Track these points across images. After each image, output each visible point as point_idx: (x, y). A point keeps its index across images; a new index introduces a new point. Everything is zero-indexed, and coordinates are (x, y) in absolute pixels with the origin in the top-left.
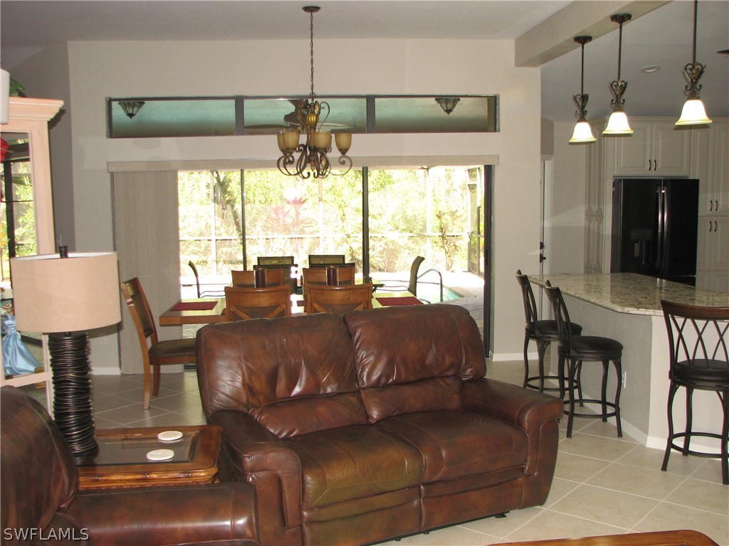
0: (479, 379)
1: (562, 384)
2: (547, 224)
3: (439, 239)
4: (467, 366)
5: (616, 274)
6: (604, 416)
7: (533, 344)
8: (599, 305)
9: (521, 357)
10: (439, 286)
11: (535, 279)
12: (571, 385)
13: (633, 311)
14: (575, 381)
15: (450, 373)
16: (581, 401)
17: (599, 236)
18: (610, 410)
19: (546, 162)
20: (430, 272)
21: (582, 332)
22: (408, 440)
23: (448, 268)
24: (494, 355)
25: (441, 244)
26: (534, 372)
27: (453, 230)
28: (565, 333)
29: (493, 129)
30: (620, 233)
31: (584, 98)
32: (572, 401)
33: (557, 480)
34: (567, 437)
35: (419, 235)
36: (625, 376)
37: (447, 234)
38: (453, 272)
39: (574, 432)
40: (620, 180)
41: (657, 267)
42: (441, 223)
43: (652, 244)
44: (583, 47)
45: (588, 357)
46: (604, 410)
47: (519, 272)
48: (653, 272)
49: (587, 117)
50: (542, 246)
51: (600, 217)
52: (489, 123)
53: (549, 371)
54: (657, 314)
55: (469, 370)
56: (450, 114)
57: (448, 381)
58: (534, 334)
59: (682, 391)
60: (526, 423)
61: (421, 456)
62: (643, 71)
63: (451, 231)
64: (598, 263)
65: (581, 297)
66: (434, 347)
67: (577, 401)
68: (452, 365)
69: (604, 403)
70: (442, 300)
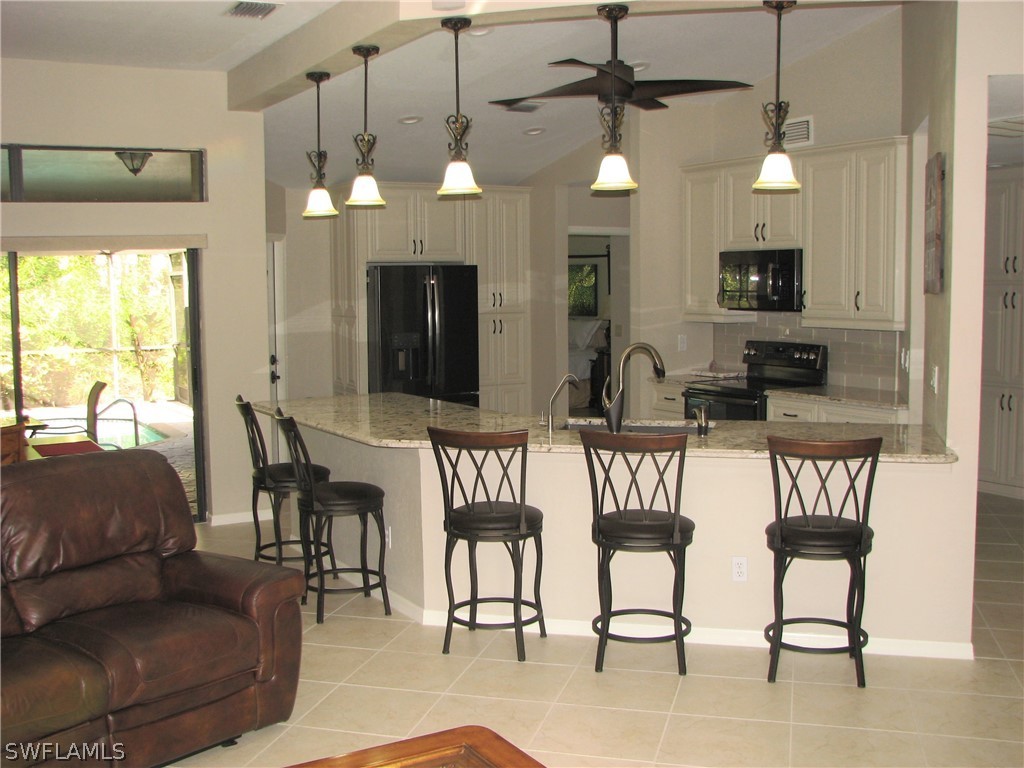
0: (186, 553)
1: (307, 550)
2: (280, 329)
3: (131, 356)
4: (167, 537)
5: (373, 395)
6: (367, 589)
7: (265, 498)
8: (350, 439)
9: (249, 518)
10: (133, 423)
11: (263, 407)
12: (317, 550)
13: (393, 443)
14: (324, 545)
15: (144, 547)
16: (335, 571)
17: (351, 343)
18: (373, 580)
19: (276, 243)
20: (120, 404)
21: (330, 476)
22: (84, 650)
23: (147, 397)
24: (213, 518)
25: (134, 363)
26: (268, 537)
27: (150, 342)
28: (306, 480)
29: (197, 196)
30: (378, 338)
31: (322, 156)
32: (321, 572)
33: (305, 683)
34: (318, 622)
35: (102, 351)
36: (389, 532)
37: (143, 348)
38: (154, 401)
39: (326, 615)
40: (376, 267)
41: (429, 382)
42: (133, 333)
43: (420, 353)
44: (318, 87)
45: (339, 511)
46: (366, 580)
47: (240, 398)
48: (423, 390)
49: (327, 181)
50: (273, 360)
51: (351, 318)
52: (193, 189)
53: (290, 534)
54: (424, 446)
55: (171, 541)
56: (139, 175)
57: (140, 559)
58: (264, 484)
59: (462, 545)
60: (254, 609)
61: (105, 671)
62: (401, 121)
63: (148, 344)
64: (351, 381)
65: (325, 428)
66: (117, 511)
67: (328, 572)
68: (145, 537)
69: (364, 571)
70: (137, 444)
